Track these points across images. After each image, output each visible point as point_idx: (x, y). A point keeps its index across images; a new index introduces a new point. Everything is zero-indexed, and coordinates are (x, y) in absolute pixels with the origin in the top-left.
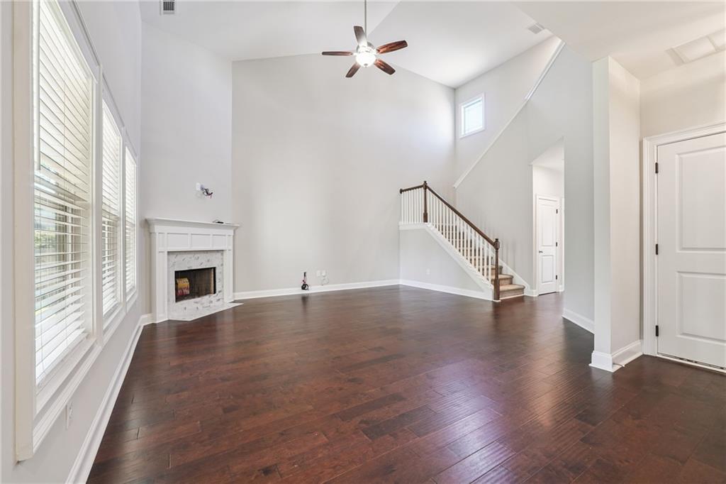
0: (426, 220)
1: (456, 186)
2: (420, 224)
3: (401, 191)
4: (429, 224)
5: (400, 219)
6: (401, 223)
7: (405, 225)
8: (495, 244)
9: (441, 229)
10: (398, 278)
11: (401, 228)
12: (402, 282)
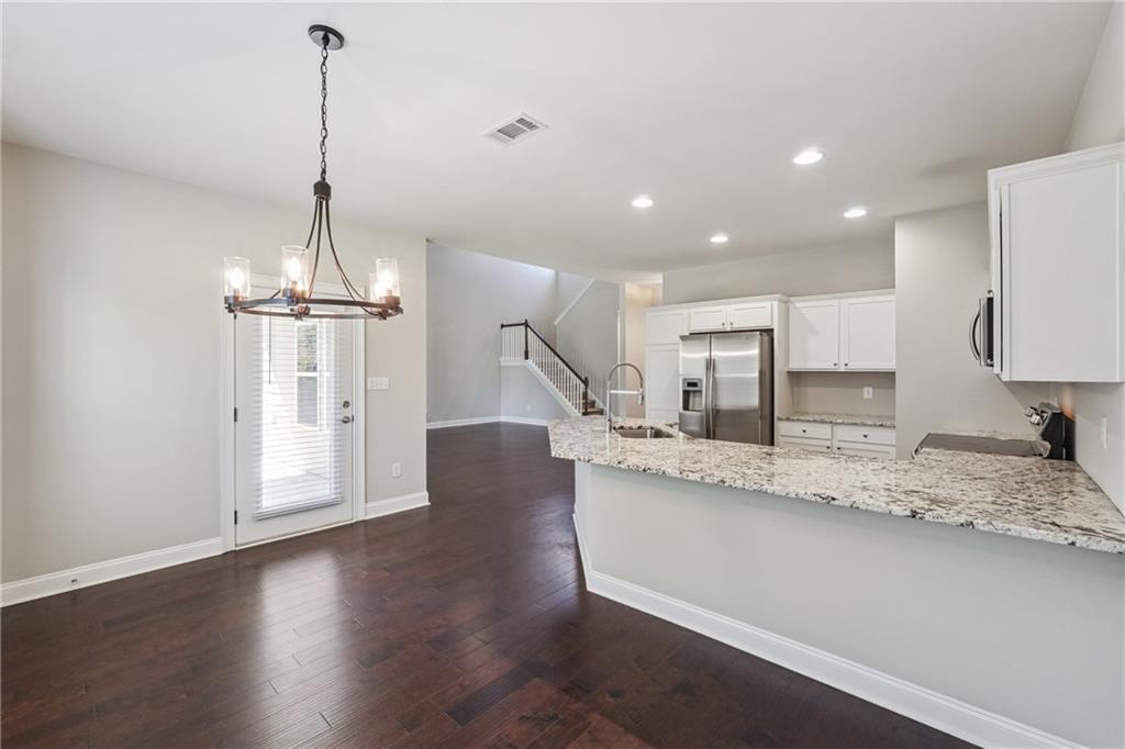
0: (527, 358)
1: (556, 323)
2: (520, 361)
3: (503, 326)
4: (530, 362)
5: (501, 355)
6: (502, 359)
7: (505, 361)
8: (586, 382)
9: (541, 365)
10: (499, 415)
11: (502, 364)
12: (503, 419)
